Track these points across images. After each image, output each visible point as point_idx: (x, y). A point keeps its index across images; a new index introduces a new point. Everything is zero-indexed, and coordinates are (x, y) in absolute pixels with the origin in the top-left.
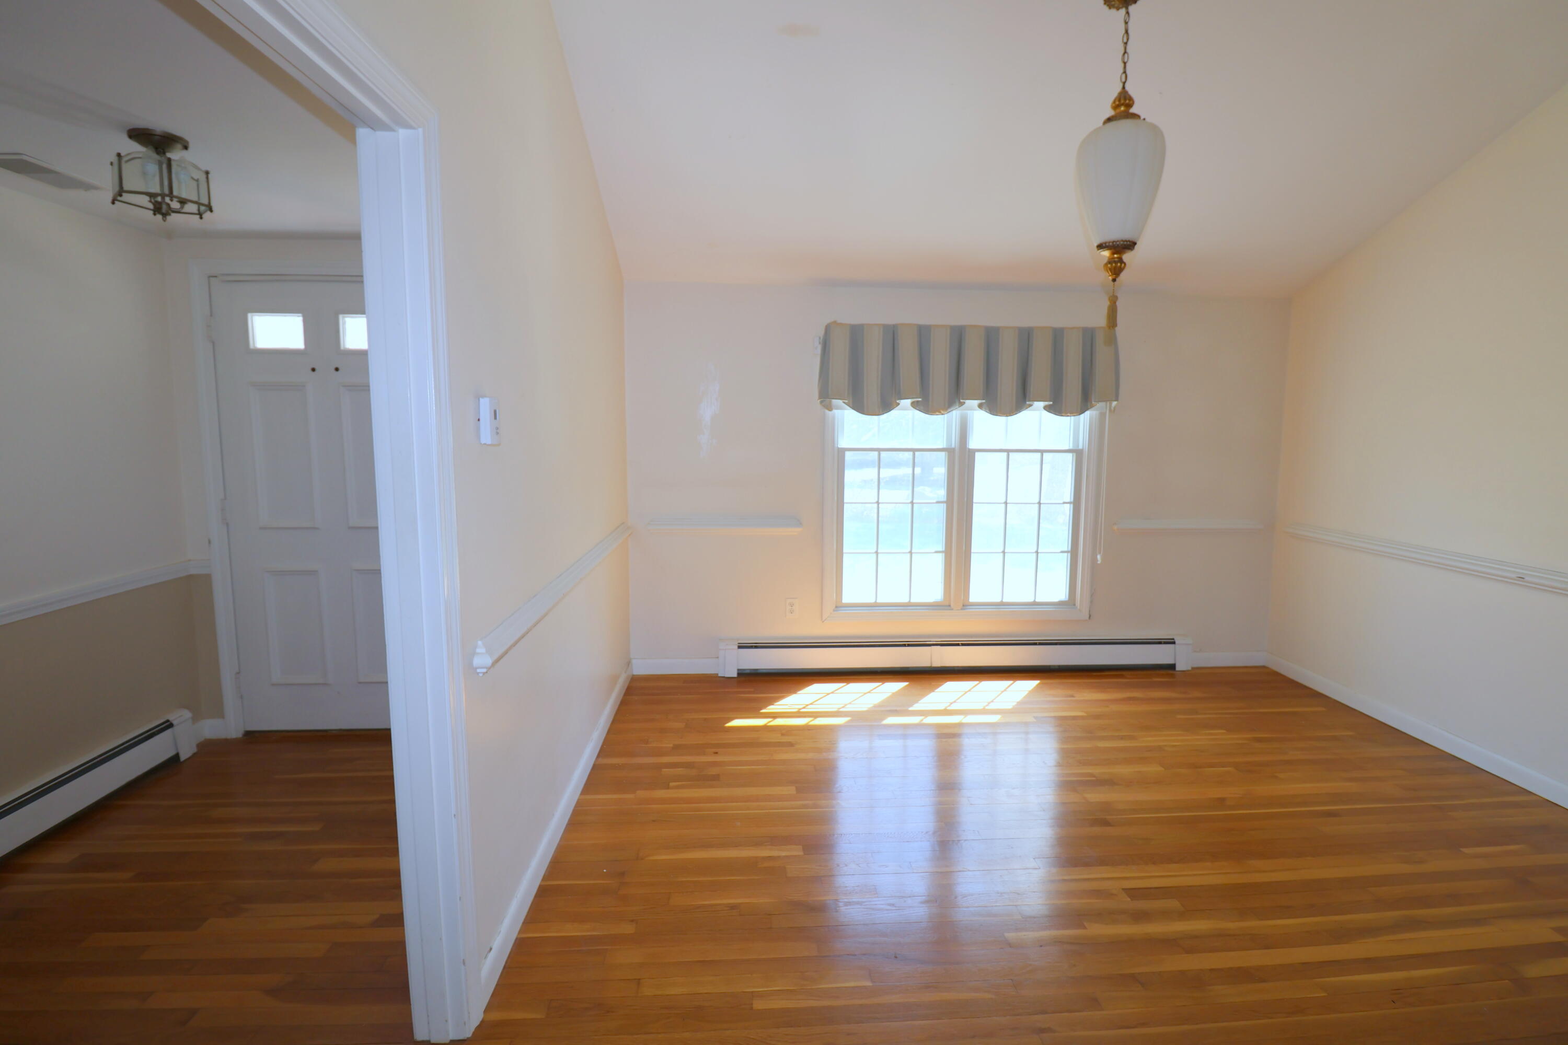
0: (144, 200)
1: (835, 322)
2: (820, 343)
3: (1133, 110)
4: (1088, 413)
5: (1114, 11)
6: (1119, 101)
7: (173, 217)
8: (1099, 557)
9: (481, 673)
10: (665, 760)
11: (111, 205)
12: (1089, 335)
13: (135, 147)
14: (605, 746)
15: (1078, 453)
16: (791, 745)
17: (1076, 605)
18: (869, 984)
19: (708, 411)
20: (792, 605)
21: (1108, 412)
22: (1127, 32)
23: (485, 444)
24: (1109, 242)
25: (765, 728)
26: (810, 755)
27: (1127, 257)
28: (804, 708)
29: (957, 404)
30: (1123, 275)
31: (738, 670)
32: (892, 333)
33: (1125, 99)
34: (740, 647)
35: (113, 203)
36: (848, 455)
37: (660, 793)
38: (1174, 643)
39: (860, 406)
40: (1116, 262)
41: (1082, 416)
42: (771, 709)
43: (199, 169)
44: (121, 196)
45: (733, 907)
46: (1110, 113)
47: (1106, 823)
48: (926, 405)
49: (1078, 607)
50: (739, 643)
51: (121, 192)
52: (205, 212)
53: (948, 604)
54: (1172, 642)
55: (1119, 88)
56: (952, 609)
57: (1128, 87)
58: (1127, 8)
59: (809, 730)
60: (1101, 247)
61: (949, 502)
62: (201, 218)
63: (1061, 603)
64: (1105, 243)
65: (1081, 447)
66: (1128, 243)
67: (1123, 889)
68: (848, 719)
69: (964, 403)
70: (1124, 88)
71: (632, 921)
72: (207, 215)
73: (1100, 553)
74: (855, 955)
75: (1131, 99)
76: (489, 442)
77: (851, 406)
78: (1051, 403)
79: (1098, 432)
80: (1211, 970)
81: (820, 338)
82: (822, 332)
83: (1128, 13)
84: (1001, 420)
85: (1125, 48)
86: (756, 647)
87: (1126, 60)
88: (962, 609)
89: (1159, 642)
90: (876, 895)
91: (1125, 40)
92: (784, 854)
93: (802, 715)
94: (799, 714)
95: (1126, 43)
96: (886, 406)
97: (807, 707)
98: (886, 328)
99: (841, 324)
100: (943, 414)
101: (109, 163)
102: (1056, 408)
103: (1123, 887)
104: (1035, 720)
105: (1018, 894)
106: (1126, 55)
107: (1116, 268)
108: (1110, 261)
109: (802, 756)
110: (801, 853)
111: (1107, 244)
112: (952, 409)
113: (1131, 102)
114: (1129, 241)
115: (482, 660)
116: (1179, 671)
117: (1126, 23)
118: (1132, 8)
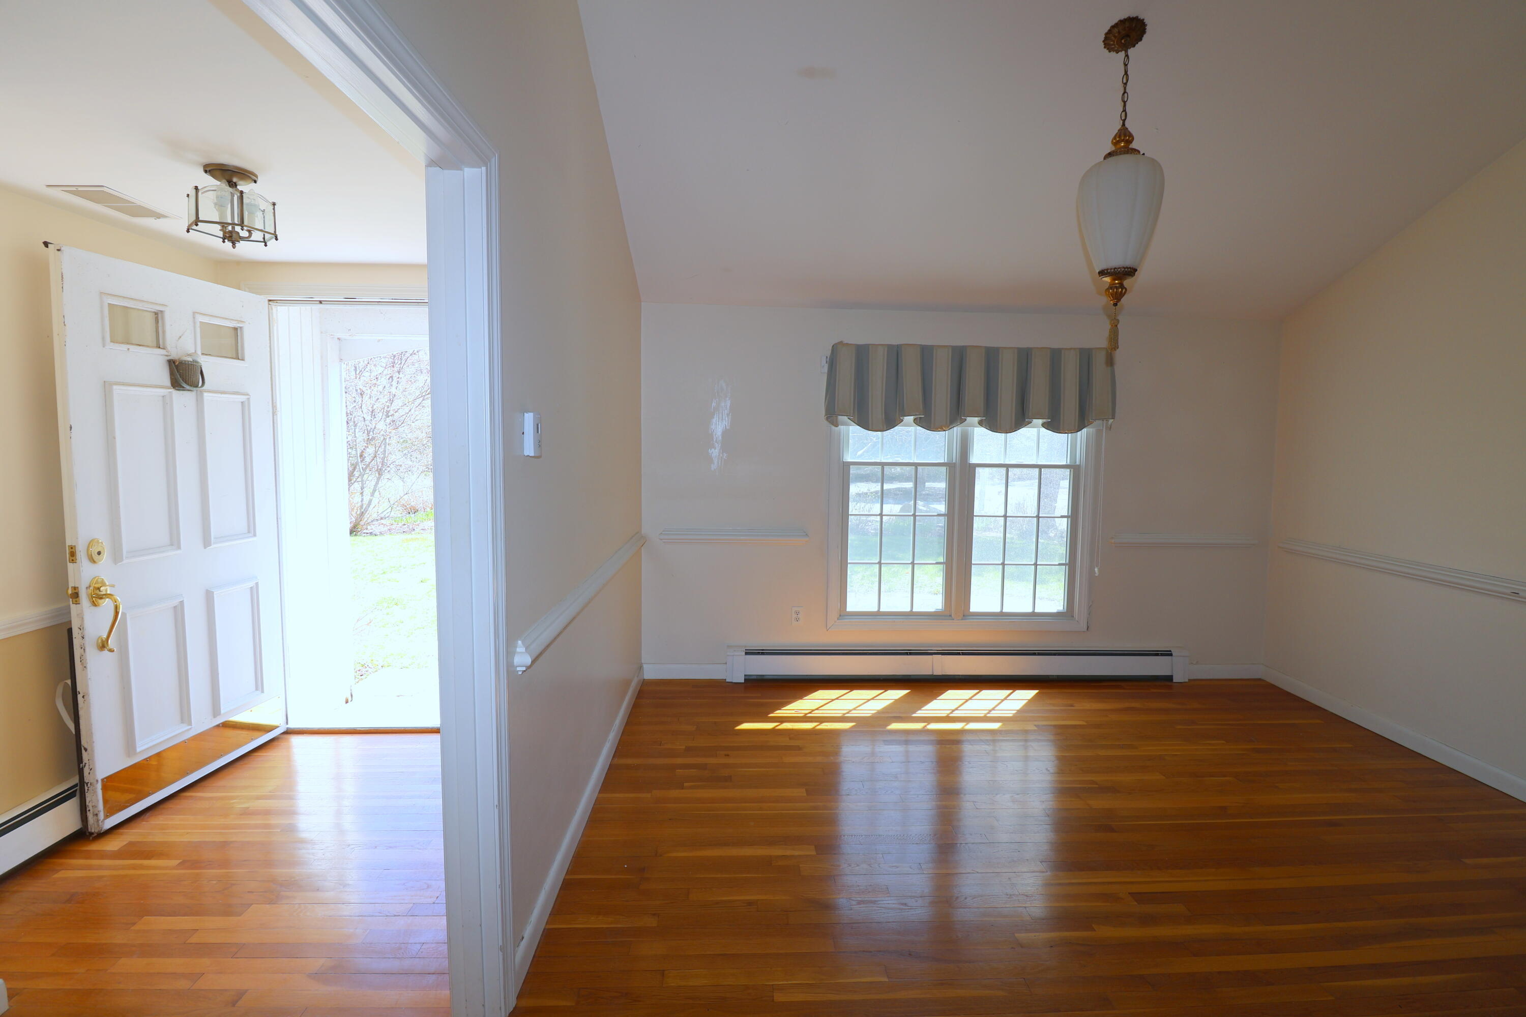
0: (217, 229)
1: (841, 343)
2: (827, 362)
3: (1134, 145)
4: (1084, 430)
5: (1113, 54)
6: (1120, 137)
7: (241, 245)
8: (1096, 570)
9: (520, 671)
10: (679, 761)
11: (186, 233)
12: (1086, 356)
13: (209, 181)
14: (620, 747)
15: (1074, 468)
16: (799, 748)
17: (1074, 616)
18: (886, 980)
19: (719, 426)
20: (797, 613)
21: (1104, 430)
22: (1126, 73)
23: (528, 456)
24: (1111, 269)
25: (773, 731)
26: (819, 759)
27: (1127, 283)
28: (810, 713)
29: (959, 421)
30: (1124, 300)
31: (745, 675)
32: (896, 353)
33: (1125, 136)
34: (747, 654)
35: (188, 231)
36: (853, 470)
37: (675, 793)
38: (1171, 655)
39: (865, 423)
40: (1116, 288)
41: (1079, 433)
42: (779, 713)
43: (267, 201)
44: (197, 225)
45: (750, 903)
46: (1110, 148)
47: (1110, 829)
48: (927, 422)
49: (1077, 619)
50: (746, 650)
51: (197, 221)
52: (271, 239)
54: (1169, 654)
55: (1119, 126)
57: (1127, 125)
58: (1126, 52)
59: (816, 734)
60: (1102, 273)
61: (949, 515)
62: (266, 245)
63: (1058, 615)
64: (1107, 270)
65: (1078, 463)
66: (1129, 269)
67: (1129, 893)
68: (853, 724)
69: (966, 420)
70: (1124, 124)
71: (654, 915)
72: (272, 243)
73: (1097, 566)
74: (870, 952)
75: (1131, 135)
76: (532, 454)
77: (856, 422)
78: (1050, 420)
79: (1095, 448)
80: (1219, 973)
81: (827, 357)
82: (829, 353)
83: (1127, 56)
84: (1000, 436)
85: (1125, 89)
86: (763, 654)
87: (1126, 100)
89: (1156, 654)
90: (888, 895)
91: (1125, 81)
92: (796, 853)
93: (809, 720)
94: (805, 719)
95: (1126, 84)
96: (889, 422)
97: (813, 712)
98: (890, 347)
99: (847, 344)
100: (944, 431)
101: (186, 195)
102: (1054, 425)
103: (1131, 892)
104: (1036, 728)
105: (1027, 896)
106: (1126, 95)
107: (1117, 294)
108: (1111, 287)
109: (809, 759)
110: (814, 853)
111: (1109, 271)
112: (953, 426)
113: (1131, 139)
114: (1130, 268)
115: (522, 659)
116: (1175, 683)
117: (1126, 65)
118: (1131, 51)
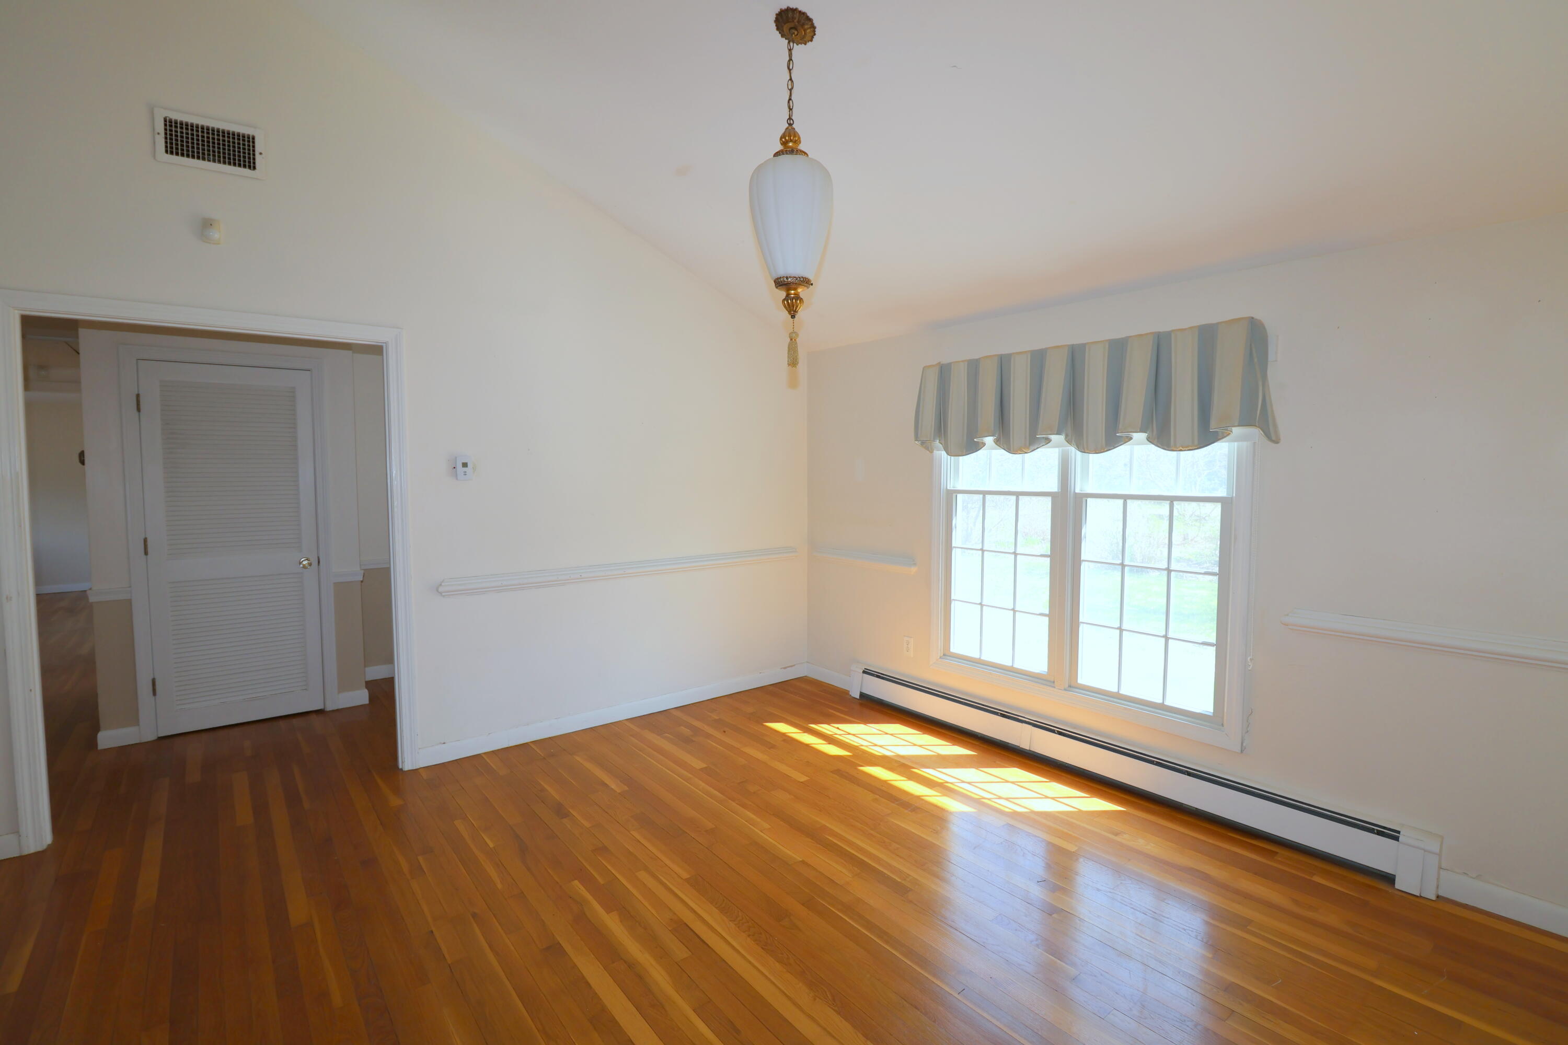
53: (1052, 680)
56: (1054, 687)
88: (1065, 690)
